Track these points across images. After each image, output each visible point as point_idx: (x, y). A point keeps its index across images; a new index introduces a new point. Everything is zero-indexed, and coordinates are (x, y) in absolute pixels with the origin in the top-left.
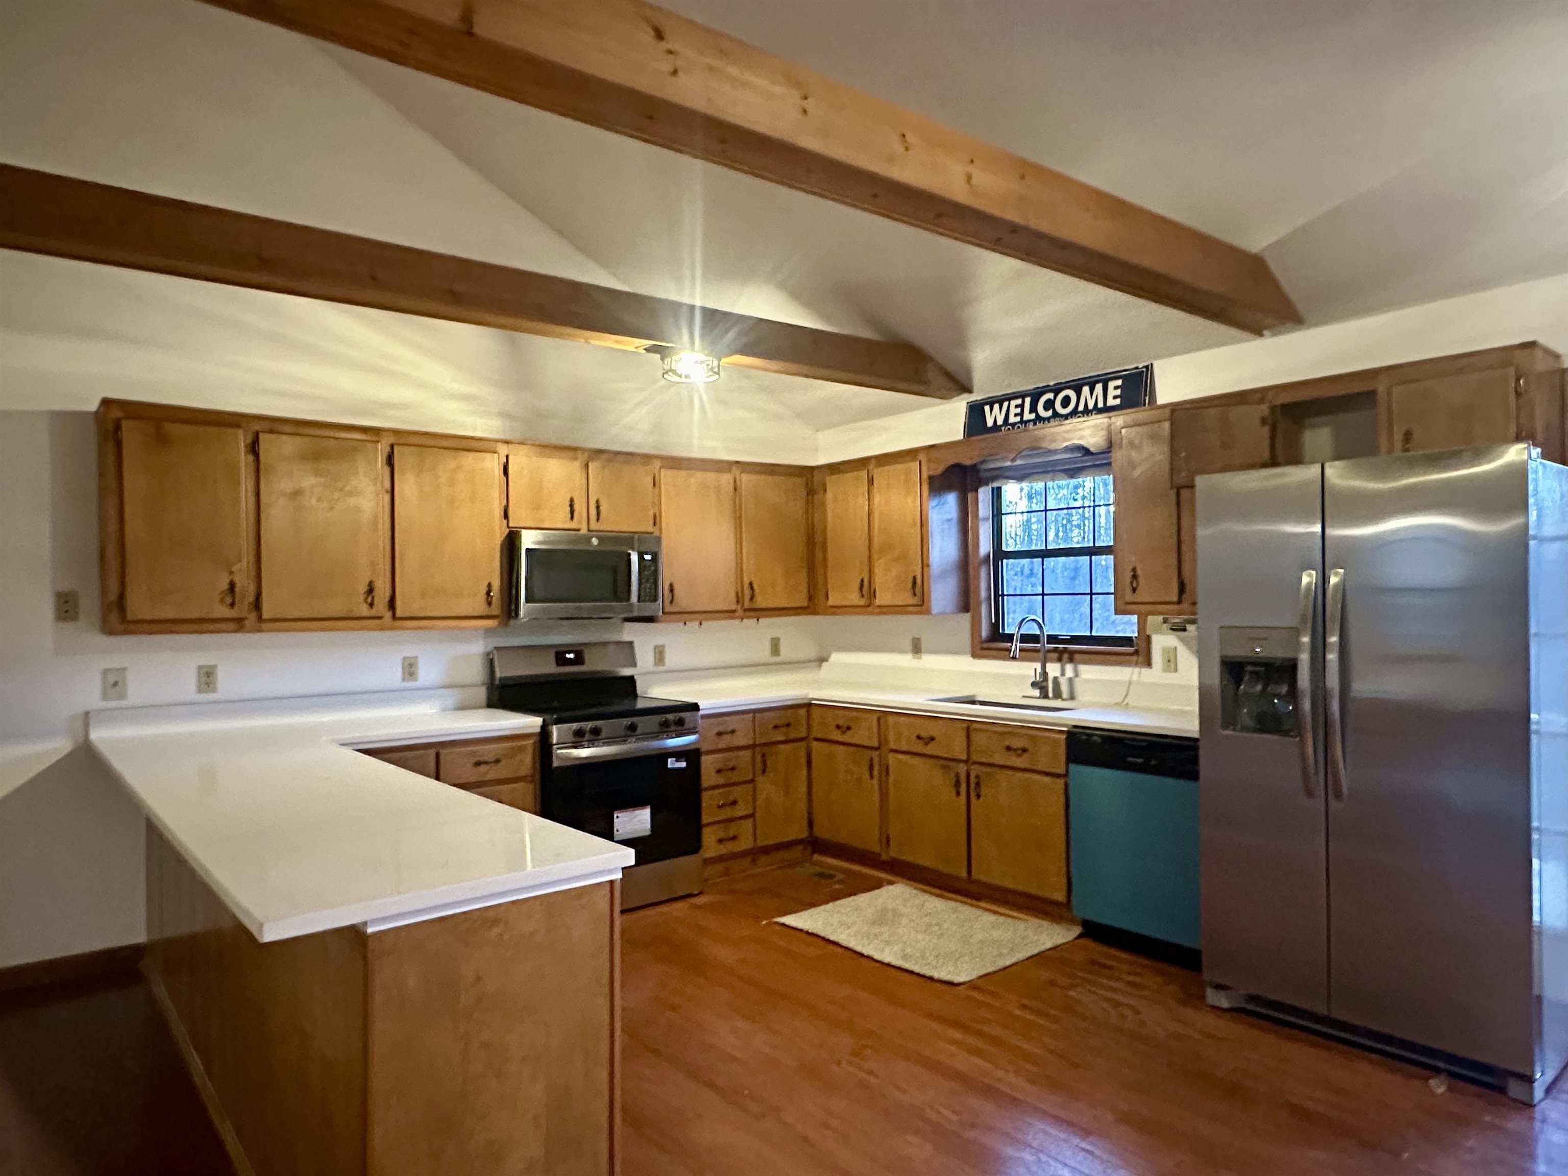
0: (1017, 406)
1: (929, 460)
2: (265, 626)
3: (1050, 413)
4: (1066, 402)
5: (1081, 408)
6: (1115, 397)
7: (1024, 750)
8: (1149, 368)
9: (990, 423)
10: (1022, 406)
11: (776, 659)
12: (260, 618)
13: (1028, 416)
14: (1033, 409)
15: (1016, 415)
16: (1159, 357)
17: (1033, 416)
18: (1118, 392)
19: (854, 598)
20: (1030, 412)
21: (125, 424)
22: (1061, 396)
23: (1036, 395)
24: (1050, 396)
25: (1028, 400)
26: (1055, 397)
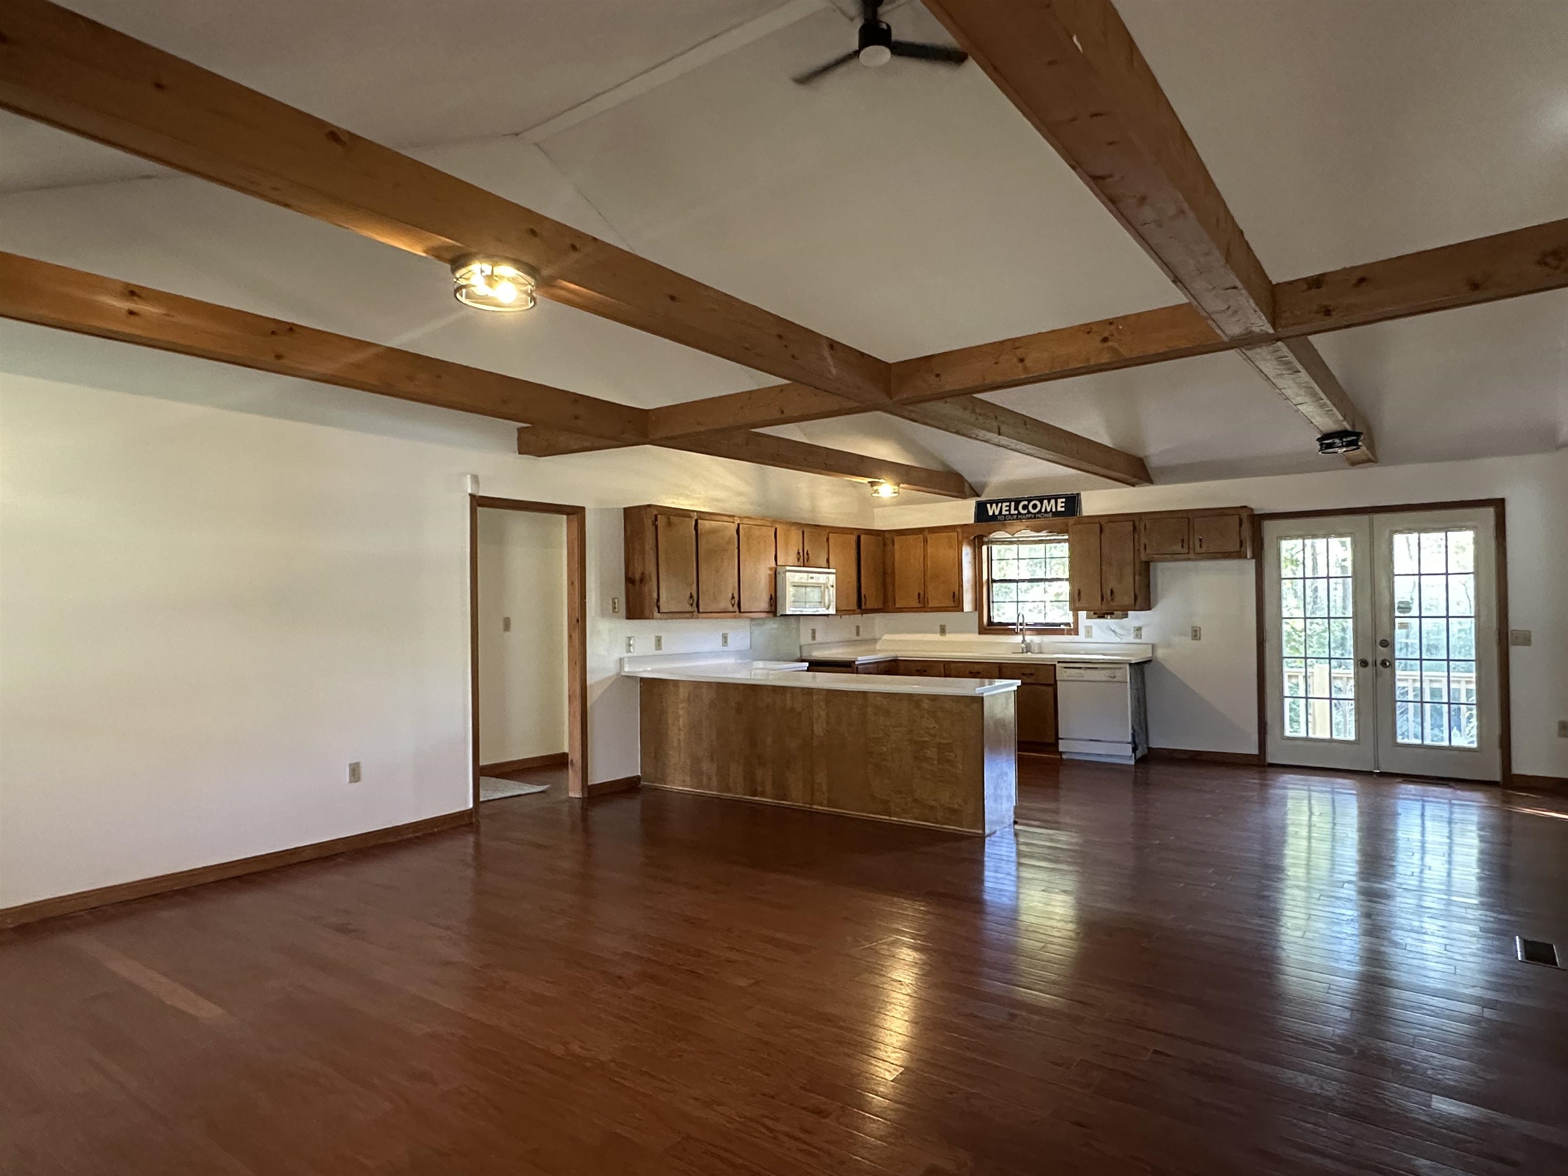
0: (1006, 506)
1: (962, 532)
2: (701, 615)
3: (1026, 511)
4: (1035, 507)
5: (1043, 510)
6: (1062, 507)
7: (1032, 674)
8: (1078, 494)
9: (991, 513)
10: (1010, 506)
11: (857, 638)
12: (699, 612)
13: (1013, 512)
14: (1016, 508)
15: (1006, 511)
16: (1083, 490)
17: (1016, 512)
18: (1063, 505)
19: (914, 603)
20: (1015, 510)
21: (659, 516)
22: (1032, 503)
23: (1018, 502)
24: (1026, 503)
25: (1013, 504)
26: (1029, 503)
